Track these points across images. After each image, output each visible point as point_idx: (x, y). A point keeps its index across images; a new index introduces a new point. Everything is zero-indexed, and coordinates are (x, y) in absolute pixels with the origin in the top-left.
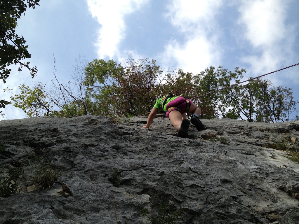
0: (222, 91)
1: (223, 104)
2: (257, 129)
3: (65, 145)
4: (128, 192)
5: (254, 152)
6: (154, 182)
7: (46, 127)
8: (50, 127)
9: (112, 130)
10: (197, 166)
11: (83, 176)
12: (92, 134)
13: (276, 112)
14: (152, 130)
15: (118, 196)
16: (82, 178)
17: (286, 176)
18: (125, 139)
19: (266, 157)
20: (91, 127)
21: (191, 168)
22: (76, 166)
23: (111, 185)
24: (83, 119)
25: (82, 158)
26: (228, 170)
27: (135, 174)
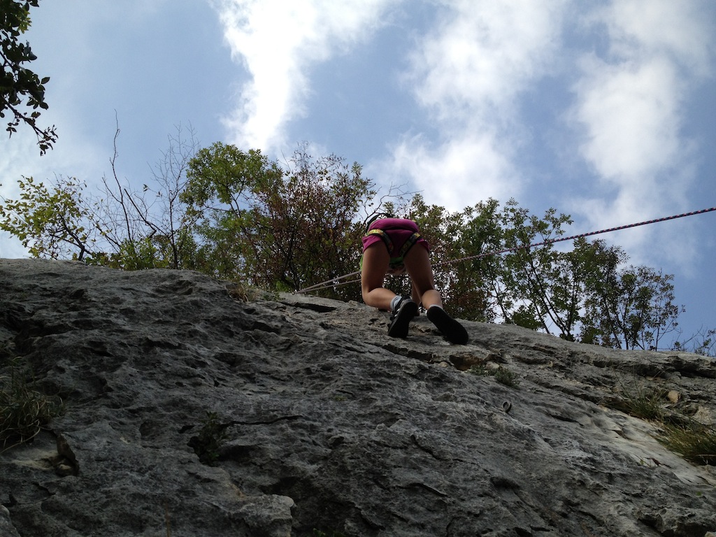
0: (509, 261)
1: (509, 292)
2: (588, 358)
3: (95, 334)
4: (236, 483)
5: (578, 415)
6: (312, 462)
7: (61, 286)
8: (71, 286)
9: (228, 313)
10: (433, 434)
11: (122, 423)
12: (174, 316)
13: (629, 326)
14: (330, 327)
15: (205, 490)
16: (117, 427)
17: (658, 488)
18: (257, 341)
19: (605, 431)
20: (174, 299)
21: (417, 438)
22: (109, 394)
23: (194, 456)
24: (159, 277)
25: (131, 375)
26: (511, 456)
27: (265, 436)
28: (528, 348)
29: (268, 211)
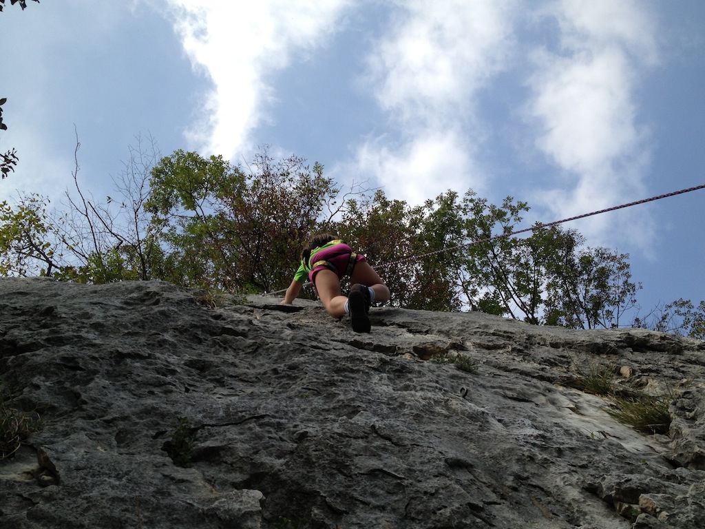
0: (472, 250)
1: (473, 280)
2: (544, 340)
3: (66, 350)
4: (209, 481)
5: (533, 395)
6: (279, 457)
7: (31, 304)
8: (40, 303)
9: (196, 321)
10: (392, 422)
11: (98, 433)
12: (143, 327)
13: (590, 306)
14: (297, 327)
15: (180, 490)
16: (94, 438)
17: (604, 458)
18: (225, 345)
19: (559, 409)
20: (142, 310)
21: (377, 427)
22: (85, 406)
23: (168, 460)
24: (127, 289)
25: (104, 387)
26: (465, 437)
27: (235, 436)
28: (487, 334)
29: (233, 215)
